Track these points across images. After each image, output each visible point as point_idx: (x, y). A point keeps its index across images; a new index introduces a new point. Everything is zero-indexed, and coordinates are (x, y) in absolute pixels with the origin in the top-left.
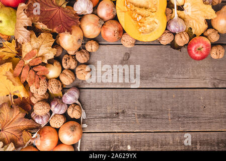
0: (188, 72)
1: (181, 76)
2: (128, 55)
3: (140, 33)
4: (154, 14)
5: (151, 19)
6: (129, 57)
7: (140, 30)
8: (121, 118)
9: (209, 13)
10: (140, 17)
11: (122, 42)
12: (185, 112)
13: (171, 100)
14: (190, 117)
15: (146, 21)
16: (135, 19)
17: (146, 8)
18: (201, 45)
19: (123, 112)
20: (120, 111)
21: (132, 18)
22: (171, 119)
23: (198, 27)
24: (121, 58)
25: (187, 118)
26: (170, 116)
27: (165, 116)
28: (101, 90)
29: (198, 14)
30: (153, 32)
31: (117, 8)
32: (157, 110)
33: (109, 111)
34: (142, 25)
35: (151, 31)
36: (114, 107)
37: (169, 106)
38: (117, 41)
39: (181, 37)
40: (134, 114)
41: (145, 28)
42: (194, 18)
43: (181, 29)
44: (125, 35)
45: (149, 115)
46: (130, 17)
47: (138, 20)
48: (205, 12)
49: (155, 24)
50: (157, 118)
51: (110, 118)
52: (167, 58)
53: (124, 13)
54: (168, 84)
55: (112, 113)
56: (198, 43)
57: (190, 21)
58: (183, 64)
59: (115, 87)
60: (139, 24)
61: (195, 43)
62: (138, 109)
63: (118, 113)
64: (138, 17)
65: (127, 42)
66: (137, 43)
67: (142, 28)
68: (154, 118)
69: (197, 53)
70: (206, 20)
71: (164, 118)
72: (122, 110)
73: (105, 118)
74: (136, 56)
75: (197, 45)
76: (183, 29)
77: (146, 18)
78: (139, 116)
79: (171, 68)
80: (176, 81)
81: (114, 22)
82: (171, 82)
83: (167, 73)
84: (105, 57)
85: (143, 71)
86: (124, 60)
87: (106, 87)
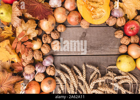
2: (85, 33)
3: (93, 19)
4: (102, 6)
5: (100, 10)
6: (86, 35)
7: (93, 17)
9: (139, 6)
10: (93, 9)
11: (81, 25)
15: (97, 11)
16: (89, 10)
17: (96, 2)
18: (133, 26)
21: (88, 9)
23: (131, 14)
24: (80, 36)
28: (67, 57)
29: (131, 6)
31: (77, 3)
34: (94, 13)
35: (100, 17)
38: (78, 25)
39: (121, 21)
41: (96, 15)
42: (129, 8)
44: (83, 20)
46: (86, 9)
47: (91, 10)
48: (136, 4)
49: (103, 12)
52: (111, 35)
53: (82, 6)
54: (111, 52)
56: (131, 24)
57: (126, 10)
59: (77, 55)
60: (92, 13)
64: (91, 8)
65: (84, 25)
66: (91, 26)
67: (94, 16)
69: (130, 31)
70: (137, 10)
74: (90, 34)
75: (131, 26)
76: (122, 15)
77: (97, 9)
79: (113, 42)
81: (76, 12)
82: (113, 50)
83: (111, 45)
84: (70, 35)
85: (95, 44)
86: (82, 37)
87: (71, 55)
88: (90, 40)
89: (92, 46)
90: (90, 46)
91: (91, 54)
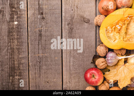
0: (75, 70)
1: (71, 64)
2: (88, 21)
3: (107, 28)
4: (122, 39)
5: (117, 37)
6: (86, 23)
7: (109, 28)
8: (39, 16)
9: (123, 83)
10: (119, 28)
12: (44, 67)
13: (53, 56)
14: (40, 71)
15: (116, 33)
16: (117, 23)
17: (126, 33)
18: (97, 77)
19: (43, 18)
20: (44, 16)
21: (118, 21)
22: (39, 56)
23: (111, 76)
24: (85, 16)
25: (40, 68)
26: (41, 55)
27: (41, 52)
29: (122, 75)
30: (107, 38)
32: (45, 45)
33: (44, 7)
34: (113, 29)
35: (109, 37)
36: (47, 11)
37: (49, 54)
38: (99, 11)
39: (103, 62)
40: (42, 27)
41: (110, 32)
42: (119, 72)
43: (110, 61)
44: (104, 17)
45: (41, 39)
46: (119, 19)
47: (117, 26)
48: (124, 79)
49: (114, 40)
50: (39, 45)
51: (39, 8)
52: (86, 52)
53: (123, 14)
54: (66, 53)
55: (42, 9)
56: (99, 74)
57: (115, 70)
58: (81, 65)
59: (63, 11)
61: (98, 73)
62: (46, 30)
63: (42, 14)
64: (120, 26)
65: (99, 19)
66: (98, 26)
67: (111, 29)
68: (39, 42)
69: (91, 74)
70: (118, 81)
71: (39, 50)
72: (45, 17)
73: (39, 4)
74: (87, 28)
75: (97, 74)
77: (118, 34)
78: (40, 31)
79: (78, 56)
80: (68, 60)
81: (115, 7)
82: (67, 55)
83: (74, 53)
84: (86, 3)
85: (76, 34)
86: (84, 18)
87: (63, 4)
88: (80, 28)
89: (73, 30)
90: (73, 28)
91: (63, 28)
